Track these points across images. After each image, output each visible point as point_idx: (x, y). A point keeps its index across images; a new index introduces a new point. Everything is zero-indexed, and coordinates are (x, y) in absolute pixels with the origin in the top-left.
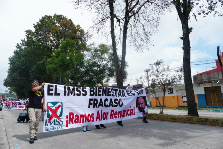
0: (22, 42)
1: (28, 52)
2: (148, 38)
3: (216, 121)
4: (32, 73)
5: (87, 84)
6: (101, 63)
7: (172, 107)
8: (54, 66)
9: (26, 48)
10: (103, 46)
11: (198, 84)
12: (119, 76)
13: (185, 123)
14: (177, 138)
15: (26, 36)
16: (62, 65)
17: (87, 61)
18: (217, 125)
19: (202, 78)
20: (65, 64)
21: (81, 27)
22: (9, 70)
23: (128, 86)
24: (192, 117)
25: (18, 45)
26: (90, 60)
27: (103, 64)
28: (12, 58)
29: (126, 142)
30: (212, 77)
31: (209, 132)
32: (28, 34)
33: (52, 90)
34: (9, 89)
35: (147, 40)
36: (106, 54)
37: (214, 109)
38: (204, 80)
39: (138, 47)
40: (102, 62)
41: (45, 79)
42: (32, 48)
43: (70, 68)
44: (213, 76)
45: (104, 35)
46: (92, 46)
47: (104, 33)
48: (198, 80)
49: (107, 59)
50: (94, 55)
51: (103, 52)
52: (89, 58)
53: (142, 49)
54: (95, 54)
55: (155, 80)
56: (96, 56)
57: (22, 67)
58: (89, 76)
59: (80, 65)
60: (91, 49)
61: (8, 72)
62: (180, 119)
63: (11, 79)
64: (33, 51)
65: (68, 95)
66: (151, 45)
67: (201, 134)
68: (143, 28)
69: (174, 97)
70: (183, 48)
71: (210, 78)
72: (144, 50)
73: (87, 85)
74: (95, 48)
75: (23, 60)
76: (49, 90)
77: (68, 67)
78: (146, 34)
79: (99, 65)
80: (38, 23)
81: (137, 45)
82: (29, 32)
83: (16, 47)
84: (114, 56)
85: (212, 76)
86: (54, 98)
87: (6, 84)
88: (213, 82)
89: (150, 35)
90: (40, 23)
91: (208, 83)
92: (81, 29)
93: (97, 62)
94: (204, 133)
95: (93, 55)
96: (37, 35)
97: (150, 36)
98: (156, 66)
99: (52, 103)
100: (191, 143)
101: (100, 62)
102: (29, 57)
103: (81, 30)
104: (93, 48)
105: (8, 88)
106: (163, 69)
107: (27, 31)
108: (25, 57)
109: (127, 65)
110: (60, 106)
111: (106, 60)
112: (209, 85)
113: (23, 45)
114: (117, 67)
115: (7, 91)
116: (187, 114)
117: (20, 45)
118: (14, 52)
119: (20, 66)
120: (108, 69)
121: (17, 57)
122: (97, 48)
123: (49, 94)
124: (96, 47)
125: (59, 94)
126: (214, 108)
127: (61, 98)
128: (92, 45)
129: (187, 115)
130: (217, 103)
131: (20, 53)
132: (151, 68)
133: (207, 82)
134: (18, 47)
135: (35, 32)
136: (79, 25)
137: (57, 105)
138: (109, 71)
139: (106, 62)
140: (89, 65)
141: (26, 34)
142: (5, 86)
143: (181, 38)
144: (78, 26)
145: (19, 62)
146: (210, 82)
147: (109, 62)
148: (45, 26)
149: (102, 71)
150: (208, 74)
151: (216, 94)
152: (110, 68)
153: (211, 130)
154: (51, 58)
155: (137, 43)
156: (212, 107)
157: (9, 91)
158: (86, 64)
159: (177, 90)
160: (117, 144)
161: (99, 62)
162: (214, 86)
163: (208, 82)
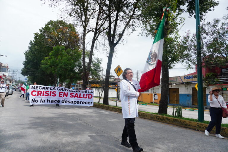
0: (34, 40)
25: (31, 42)
34: (27, 78)
44: (173, 80)
61: (24, 64)
69: (148, 95)
82: (37, 35)
87: (24, 73)
107: (35, 34)
119: (31, 60)
130: (176, 101)
134: (31, 43)
142: (22, 75)
151: (176, 94)
159: (151, 89)
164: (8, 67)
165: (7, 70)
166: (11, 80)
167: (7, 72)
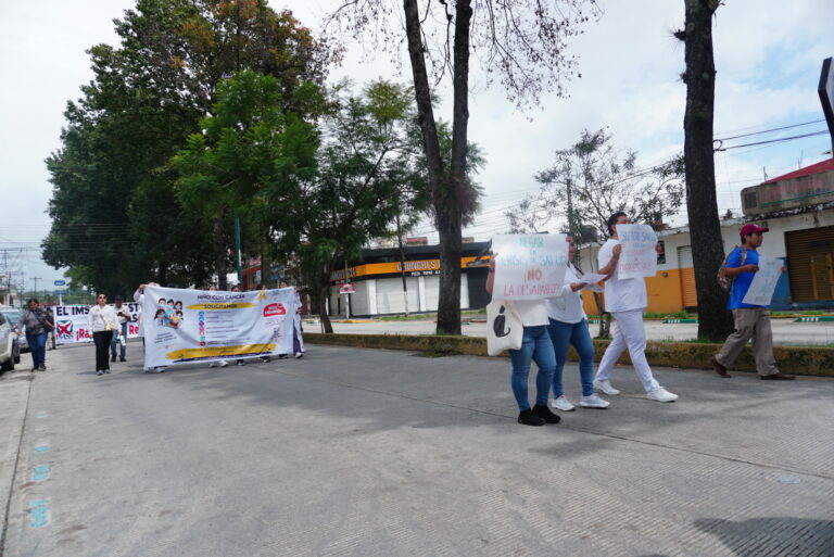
0: (84, 97)
1: (108, 132)
2: (559, 46)
3: (802, 356)
4: (134, 210)
5: (332, 241)
6: (378, 157)
7: (659, 313)
8: (201, 177)
9: (102, 116)
10: (382, 91)
11: (761, 219)
12: (445, 204)
13: (682, 367)
14: (627, 423)
15: (95, 69)
16: (233, 173)
17: (327, 154)
18: (802, 369)
19: (780, 196)
20: (243, 169)
21: (296, 22)
22: (54, 206)
24: (713, 344)
25: (71, 107)
26: (336, 147)
27: (387, 162)
28: (56, 159)
29: (435, 445)
30: (818, 190)
31: (760, 397)
32: (98, 63)
33: (60, 311)
34: (67, 274)
35: (553, 55)
36: (396, 122)
37: (815, 311)
38: (786, 205)
39: (520, 85)
40: (384, 153)
41: (184, 232)
42: (122, 116)
43: (262, 184)
44: (821, 186)
45: (382, 44)
46: (341, 93)
47: (382, 36)
48: (763, 206)
49: (400, 141)
50: (352, 130)
51: (385, 117)
52: (334, 140)
53: (537, 93)
54: (354, 125)
55: (581, 214)
56: (359, 133)
57: (99, 190)
58: (338, 212)
59: (298, 170)
60: (337, 106)
61: (52, 214)
62: (666, 355)
63: (65, 236)
64: (126, 128)
65: (77, 314)
66: (570, 76)
67: (728, 406)
68: (537, 6)
69: (666, 275)
70: (686, 78)
71: (809, 194)
72: (543, 96)
73: (332, 244)
74: (352, 100)
75: (97, 166)
77: (255, 180)
78: (548, 31)
79: (372, 165)
80: (130, 13)
81: (514, 77)
82: (101, 54)
83: (67, 114)
84: (424, 125)
85: (816, 184)
86: (63, 318)
87: (53, 255)
88: (820, 208)
89: (566, 31)
90: (140, 14)
91: (799, 213)
92: (297, 26)
93: (365, 155)
94: (742, 403)
95: (348, 130)
96: (132, 62)
97: (565, 40)
98: (581, 156)
99: (62, 321)
100: (676, 441)
101: (376, 153)
102: (117, 152)
103: (299, 31)
104: (344, 103)
105: (64, 270)
106: (609, 169)
107: (96, 51)
108: (101, 153)
109: (480, 159)
111: (399, 144)
112: (804, 224)
113: (89, 105)
114: (436, 170)
115: (63, 283)
116: (696, 337)
117: (79, 106)
118: (62, 137)
119: (87, 188)
120: (408, 178)
121: (76, 152)
122: (360, 99)
124: (355, 96)
125: (67, 314)
126: (818, 308)
127: (70, 317)
128: (341, 90)
129: (693, 341)
131: (82, 139)
132: (560, 167)
133: (796, 211)
134: (72, 114)
135: (124, 53)
136: (291, 13)
137: (67, 323)
138: (410, 185)
139: (398, 151)
140: (338, 168)
141: (94, 64)
142: (50, 263)
143: (680, 35)
144: (287, 16)
145: (83, 174)
146: (807, 208)
147: (409, 151)
148: (157, 24)
149: (387, 189)
150: (803, 180)
151: (829, 257)
152: (417, 174)
153: (772, 390)
154: (189, 149)
155: (514, 68)
156: (813, 304)
157: (69, 280)
158: (324, 165)
159: (679, 248)
160: (396, 452)
161: (373, 155)
162: (823, 223)
163: (802, 212)
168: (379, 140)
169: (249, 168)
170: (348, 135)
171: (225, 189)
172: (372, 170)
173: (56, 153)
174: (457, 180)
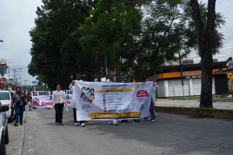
0: (43, 5)
1: (53, 19)
4: (63, 51)
6: (170, 23)
8: (91, 36)
9: (50, 12)
12: (204, 44)
16: (104, 33)
17: (145, 23)
20: (108, 32)
22: (32, 51)
23: (230, 62)
25: (38, 8)
26: (150, 19)
27: (174, 25)
28: (33, 31)
33: (34, 94)
34: (37, 79)
36: (179, 5)
40: (173, 20)
41: (83, 60)
42: (58, 11)
43: (117, 38)
49: (180, 14)
50: (158, 11)
52: (149, 16)
54: (158, 8)
56: (161, 12)
57: (49, 43)
58: (151, 49)
59: (133, 31)
61: (31, 54)
63: (37, 63)
64: (60, 16)
65: (41, 95)
73: (148, 64)
75: (49, 33)
76: (33, 94)
79: (167, 27)
83: (37, 13)
84: (193, 6)
86: (35, 97)
87: (32, 71)
93: (164, 22)
95: (156, 11)
99: (35, 98)
101: (169, 21)
102: (56, 27)
105: (36, 77)
108: (50, 28)
109: (222, 21)
110: (38, 100)
111: (180, 16)
113: (45, 8)
114: (199, 27)
115: (36, 82)
117: (42, 9)
118: (35, 22)
119: (45, 43)
120: (185, 32)
121: (40, 28)
123: (34, 95)
125: (37, 95)
127: (38, 97)
131: (43, 22)
134: (39, 12)
137: (37, 99)
138: (186, 35)
145: (43, 37)
147: (185, 19)
152: (189, 30)
154: (85, 24)
157: (38, 81)
158: (144, 28)
164: (6, 64)
165: (6, 69)
166: (14, 86)
167: (6, 73)
168: (170, 15)
169: (111, 31)
170: (155, 14)
171: (101, 41)
172: (167, 29)
173: (33, 29)
174: (210, 32)
